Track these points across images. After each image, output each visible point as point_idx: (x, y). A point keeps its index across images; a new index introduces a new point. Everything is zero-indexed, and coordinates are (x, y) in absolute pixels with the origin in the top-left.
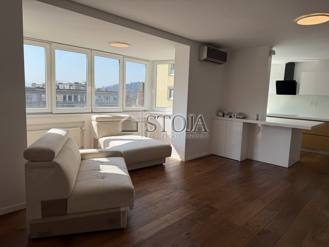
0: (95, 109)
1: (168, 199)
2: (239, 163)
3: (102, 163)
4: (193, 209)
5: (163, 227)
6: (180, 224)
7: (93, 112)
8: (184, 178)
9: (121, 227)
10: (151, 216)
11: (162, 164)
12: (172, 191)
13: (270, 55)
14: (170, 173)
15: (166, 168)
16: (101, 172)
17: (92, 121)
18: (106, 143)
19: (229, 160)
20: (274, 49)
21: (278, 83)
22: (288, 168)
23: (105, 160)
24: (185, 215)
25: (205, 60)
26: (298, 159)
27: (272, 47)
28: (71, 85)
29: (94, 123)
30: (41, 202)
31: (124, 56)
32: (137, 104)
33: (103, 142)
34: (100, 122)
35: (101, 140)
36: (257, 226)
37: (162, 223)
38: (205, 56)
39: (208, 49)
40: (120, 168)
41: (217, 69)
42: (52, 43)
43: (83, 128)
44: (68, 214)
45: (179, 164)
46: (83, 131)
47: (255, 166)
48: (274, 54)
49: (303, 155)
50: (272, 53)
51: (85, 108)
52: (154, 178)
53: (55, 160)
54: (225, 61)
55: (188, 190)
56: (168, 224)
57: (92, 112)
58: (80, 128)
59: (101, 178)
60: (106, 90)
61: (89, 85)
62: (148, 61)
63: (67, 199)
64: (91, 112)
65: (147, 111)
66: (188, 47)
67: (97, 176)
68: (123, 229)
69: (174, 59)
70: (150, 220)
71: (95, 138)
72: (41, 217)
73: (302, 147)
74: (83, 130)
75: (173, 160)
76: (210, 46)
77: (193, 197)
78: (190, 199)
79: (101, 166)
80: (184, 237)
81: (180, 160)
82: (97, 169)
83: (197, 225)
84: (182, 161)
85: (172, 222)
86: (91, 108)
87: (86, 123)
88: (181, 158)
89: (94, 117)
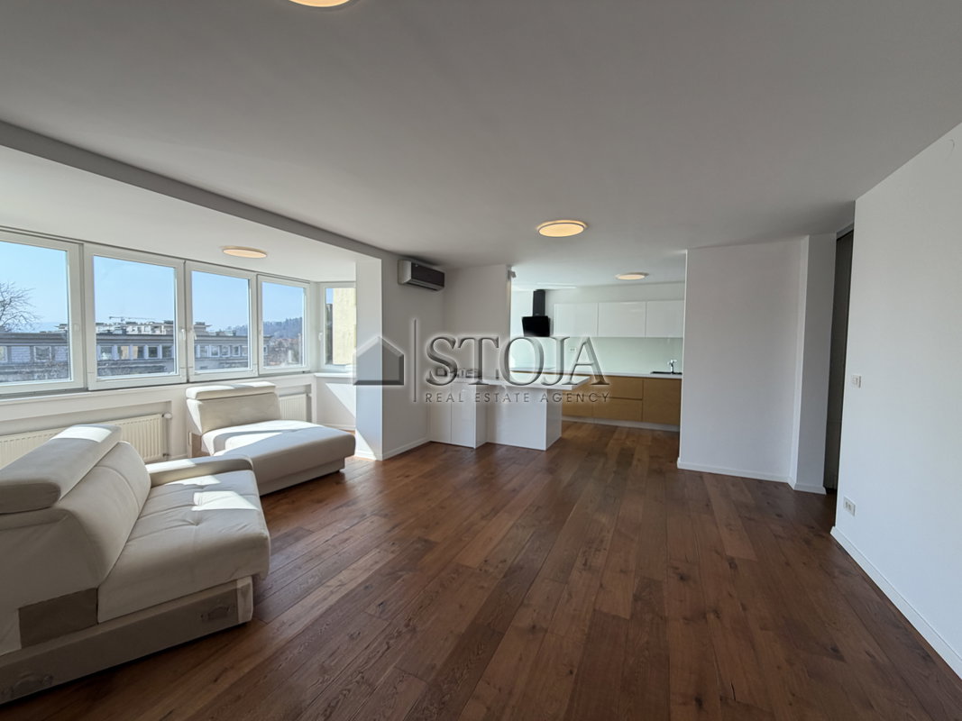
0: (196, 374)
1: (347, 540)
2: (474, 452)
3: (202, 488)
4: (392, 552)
5: (333, 599)
6: (367, 587)
7: (191, 380)
8: (381, 492)
9: (241, 622)
10: (310, 581)
11: (338, 472)
12: (356, 522)
13: (509, 278)
14: (354, 487)
15: (347, 477)
16: (195, 508)
17: (188, 401)
18: (219, 444)
19: (458, 448)
20: (513, 269)
21: (526, 320)
22: (547, 450)
23: (209, 480)
24: (377, 567)
25: (408, 283)
26: (559, 434)
27: (510, 266)
28: (155, 327)
29: (193, 405)
30: (20, 609)
31: (258, 274)
32: (290, 361)
33: (212, 441)
34: (206, 401)
35: (209, 438)
36: (501, 562)
37: (332, 593)
38: (408, 277)
39: (413, 265)
40: (241, 495)
41: (429, 299)
42: (86, 244)
43: (168, 416)
44: (100, 621)
45: (372, 466)
46: (166, 424)
47: (500, 453)
48: (514, 276)
49: (566, 427)
50: (511, 275)
51: (171, 373)
52: (319, 501)
53: (62, 504)
54: (443, 286)
55: (386, 516)
56: (344, 591)
57: (188, 382)
58: (159, 416)
59: (192, 524)
60: (234, 334)
61: (180, 328)
62: (308, 282)
63: (97, 590)
64: (185, 381)
65: (309, 372)
66: (379, 261)
67: (184, 521)
68: (244, 625)
69: (355, 279)
70: (307, 592)
71: (196, 433)
72: (19, 647)
73: (564, 415)
74: (167, 420)
75: (360, 461)
76: (415, 262)
77: (394, 528)
78: (389, 531)
79: (197, 496)
80: (373, 613)
81: (374, 458)
82: (187, 503)
83: (399, 581)
84: (377, 461)
85: (353, 585)
86: (185, 374)
87: (173, 404)
88: (375, 454)
89: (192, 391)
